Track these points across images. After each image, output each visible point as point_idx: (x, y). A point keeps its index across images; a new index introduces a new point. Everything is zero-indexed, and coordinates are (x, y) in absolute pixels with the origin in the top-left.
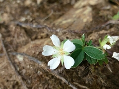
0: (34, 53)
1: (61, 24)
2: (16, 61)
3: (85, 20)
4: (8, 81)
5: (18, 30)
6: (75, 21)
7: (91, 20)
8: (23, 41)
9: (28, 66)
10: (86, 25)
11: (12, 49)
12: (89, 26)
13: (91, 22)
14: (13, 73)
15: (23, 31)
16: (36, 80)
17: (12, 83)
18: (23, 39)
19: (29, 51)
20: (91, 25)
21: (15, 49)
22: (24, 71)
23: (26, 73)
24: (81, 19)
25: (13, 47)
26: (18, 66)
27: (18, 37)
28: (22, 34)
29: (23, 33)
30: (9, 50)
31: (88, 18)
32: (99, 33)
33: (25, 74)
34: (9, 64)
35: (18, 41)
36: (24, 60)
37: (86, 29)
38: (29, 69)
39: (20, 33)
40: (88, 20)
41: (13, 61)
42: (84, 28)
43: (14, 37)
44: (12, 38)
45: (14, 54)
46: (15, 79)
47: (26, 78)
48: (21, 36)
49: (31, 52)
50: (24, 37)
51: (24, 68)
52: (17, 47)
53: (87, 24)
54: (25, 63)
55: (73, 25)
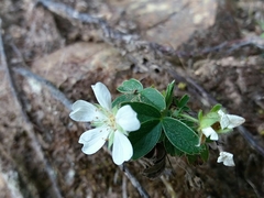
0: (67, 81)
1: (142, 12)
2: (26, 89)
3: (198, 19)
4: (6, 126)
5: (40, 14)
6: (174, 14)
7: (211, 22)
8: (48, 43)
9: (49, 109)
10: (196, 32)
11: (20, 60)
12: (203, 36)
13: (211, 28)
14: (17, 113)
15: (50, 19)
16: (63, 140)
17: (15, 131)
18: (49, 38)
19: (57, 73)
20: (209, 36)
21: (27, 59)
22: (40, 115)
23: (45, 119)
24: (191, 12)
25: (23, 55)
26: (30, 101)
27: (37, 31)
28: (46, 26)
29: (50, 25)
30: (14, 61)
31: (206, 14)
32: (218, 63)
33: (42, 120)
34: (11, 93)
35: (37, 40)
36: (42, 91)
37: (194, 43)
38: (51, 114)
39: (44, 22)
40: (204, 19)
41: (19, 89)
42: (190, 41)
43: (28, 28)
44: (24, 31)
45: (24, 73)
46: (20, 124)
47: (43, 130)
48: (45, 30)
49: (61, 75)
50: (51, 33)
51: (40, 108)
52: (33, 54)
53: (200, 31)
54: (44, 101)
55: (168, 24)
